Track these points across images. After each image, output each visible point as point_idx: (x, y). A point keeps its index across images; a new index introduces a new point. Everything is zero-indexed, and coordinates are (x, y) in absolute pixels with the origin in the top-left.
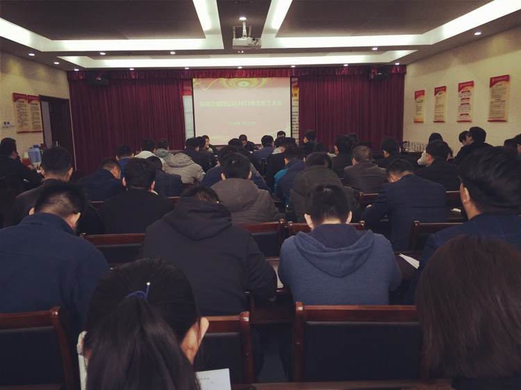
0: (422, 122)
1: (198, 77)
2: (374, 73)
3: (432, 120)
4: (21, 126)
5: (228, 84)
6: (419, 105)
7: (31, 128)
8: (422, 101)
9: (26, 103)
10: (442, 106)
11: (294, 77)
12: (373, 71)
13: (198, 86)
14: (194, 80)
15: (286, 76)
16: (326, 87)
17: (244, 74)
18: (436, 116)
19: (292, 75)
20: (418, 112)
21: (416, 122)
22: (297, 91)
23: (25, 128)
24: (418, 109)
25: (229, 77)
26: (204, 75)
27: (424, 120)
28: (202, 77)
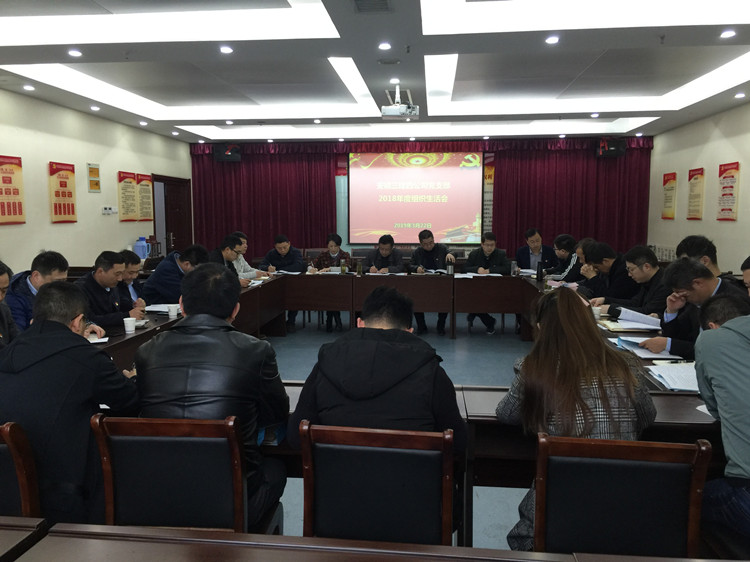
0: (672, 219)
1: (356, 152)
2: (604, 147)
3: (686, 216)
4: (126, 213)
5: (396, 161)
6: (669, 193)
7: (137, 215)
8: (672, 189)
9: (134, 183)
10: (698, 196)
11: (488, 152)
12: (601, 145)
13: (356, 164)
14: (351, 155)
15: (476, 150)
16: (533, 167)
17: (418, 148)
18: (690, 211)
19: (485, 149)
20: (668, 204)
21: (665, 218)
22: (491, 172)
23: (131, 216)
24: (668, 199)
25: (398, 152)
26: (363, 149)
27: (676, 217)
28: (361, 152)
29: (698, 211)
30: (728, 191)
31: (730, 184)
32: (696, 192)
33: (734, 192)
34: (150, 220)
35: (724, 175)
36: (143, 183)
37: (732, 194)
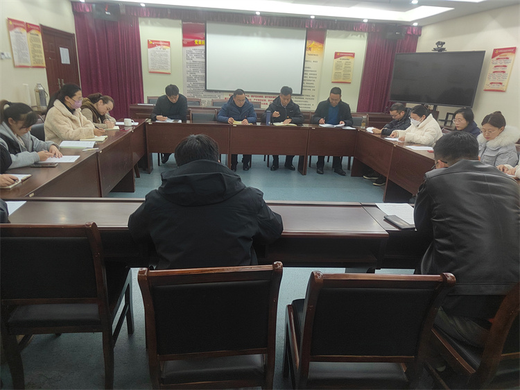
1: (213, 21)
7: (30, 62)
15: (303, 27)
17: (261, 21)
19: (310, 26)
22: (311, 45)
23: (24, 62)
25: (245, 23)
28: (217, 21)
30: (500, 69)
31: (503, 64)
33: (507, 70)
34: (43, 67)
35: (498, 57)
36: (33, 32)
37: (504, 72)
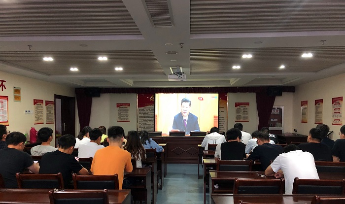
0: (306, 123)
8: (306, 108)
9: (42, 105)
10: (321, 113)
18: (316, 119)
23: (40, 121)
29: (321, 120)
30: (337, 111)
31: (338, 108)
32: (319, 111)
33: (341, 111)
34: (53, 123)
35: (335, 103)
36: (49, 105)
37: (339, 112)
